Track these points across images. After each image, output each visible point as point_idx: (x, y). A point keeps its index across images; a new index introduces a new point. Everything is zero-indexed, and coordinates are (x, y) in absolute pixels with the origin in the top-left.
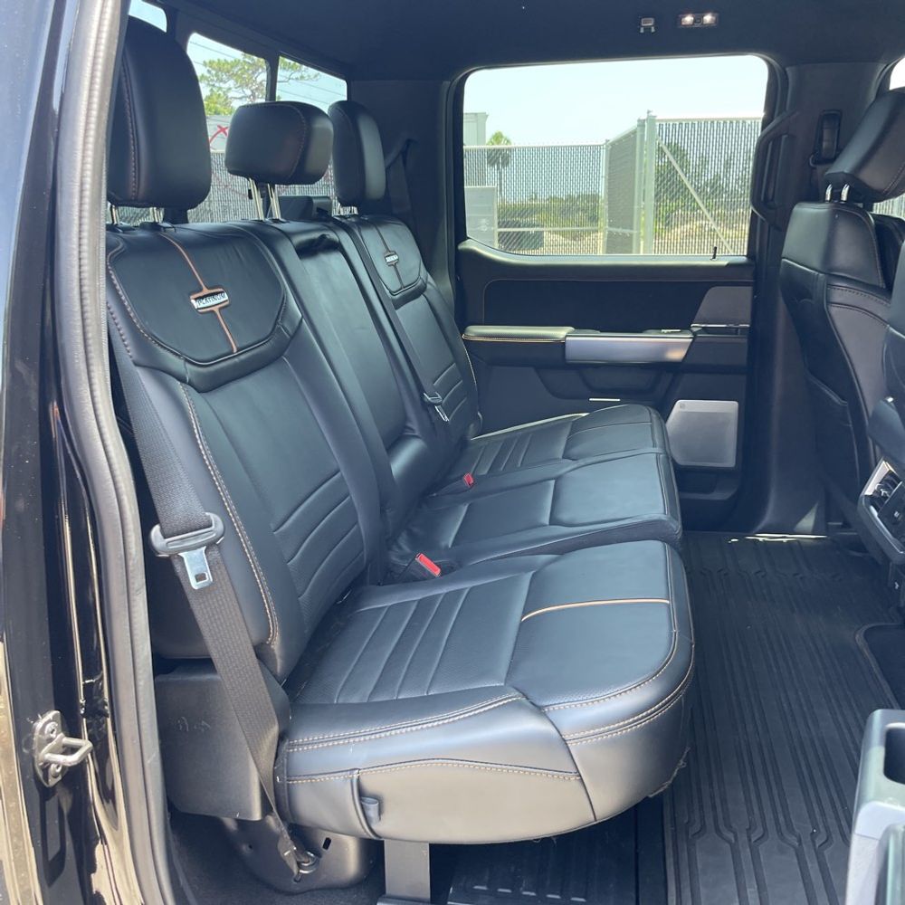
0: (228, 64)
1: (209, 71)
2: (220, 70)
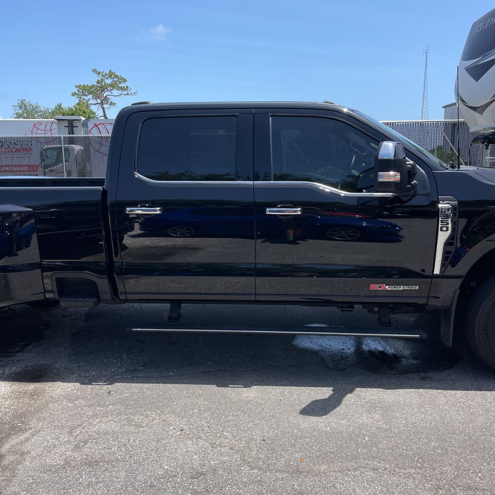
0: (89, 87)
1: (78, 90)
2: (84, 90)
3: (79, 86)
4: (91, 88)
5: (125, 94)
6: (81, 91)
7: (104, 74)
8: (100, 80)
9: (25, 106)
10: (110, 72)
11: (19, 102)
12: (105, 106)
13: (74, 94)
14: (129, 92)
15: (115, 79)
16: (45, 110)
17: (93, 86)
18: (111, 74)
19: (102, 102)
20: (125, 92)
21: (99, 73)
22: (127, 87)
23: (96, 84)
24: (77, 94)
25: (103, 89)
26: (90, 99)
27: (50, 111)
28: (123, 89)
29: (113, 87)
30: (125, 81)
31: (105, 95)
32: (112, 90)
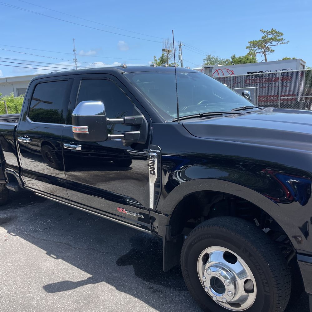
0: (257, 42)
1: (250, 45)
2: (254, 44)
3: (251, 42)
4: (258, 42)
5: (280, 44)
6: (252, 45)
7: (268, 31)
8: (264, 36)
9: (210, 59)
10: (272, 30)
11: (207, 56)
12: (267, 53)
13: (247, 48)
14: (284, 42)
15: (275, 34)
16: (221, 60)
17: (260, 41)
18: (273, 32)
19: (265, 51)
20: (281, 42)
21: (264, 32)
22: (282, 39)
23: (261, 39)
24: (249, 47)
25: (266, 42)
26: (256, 50)
27: (224, 61)
28: (279, 40)
29: (272, 40)
30: (282, 34)
31: (266, 46)
32: (272, 42)
